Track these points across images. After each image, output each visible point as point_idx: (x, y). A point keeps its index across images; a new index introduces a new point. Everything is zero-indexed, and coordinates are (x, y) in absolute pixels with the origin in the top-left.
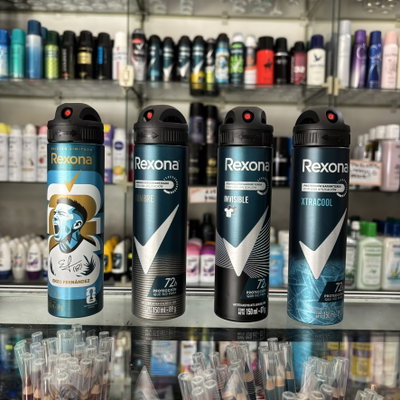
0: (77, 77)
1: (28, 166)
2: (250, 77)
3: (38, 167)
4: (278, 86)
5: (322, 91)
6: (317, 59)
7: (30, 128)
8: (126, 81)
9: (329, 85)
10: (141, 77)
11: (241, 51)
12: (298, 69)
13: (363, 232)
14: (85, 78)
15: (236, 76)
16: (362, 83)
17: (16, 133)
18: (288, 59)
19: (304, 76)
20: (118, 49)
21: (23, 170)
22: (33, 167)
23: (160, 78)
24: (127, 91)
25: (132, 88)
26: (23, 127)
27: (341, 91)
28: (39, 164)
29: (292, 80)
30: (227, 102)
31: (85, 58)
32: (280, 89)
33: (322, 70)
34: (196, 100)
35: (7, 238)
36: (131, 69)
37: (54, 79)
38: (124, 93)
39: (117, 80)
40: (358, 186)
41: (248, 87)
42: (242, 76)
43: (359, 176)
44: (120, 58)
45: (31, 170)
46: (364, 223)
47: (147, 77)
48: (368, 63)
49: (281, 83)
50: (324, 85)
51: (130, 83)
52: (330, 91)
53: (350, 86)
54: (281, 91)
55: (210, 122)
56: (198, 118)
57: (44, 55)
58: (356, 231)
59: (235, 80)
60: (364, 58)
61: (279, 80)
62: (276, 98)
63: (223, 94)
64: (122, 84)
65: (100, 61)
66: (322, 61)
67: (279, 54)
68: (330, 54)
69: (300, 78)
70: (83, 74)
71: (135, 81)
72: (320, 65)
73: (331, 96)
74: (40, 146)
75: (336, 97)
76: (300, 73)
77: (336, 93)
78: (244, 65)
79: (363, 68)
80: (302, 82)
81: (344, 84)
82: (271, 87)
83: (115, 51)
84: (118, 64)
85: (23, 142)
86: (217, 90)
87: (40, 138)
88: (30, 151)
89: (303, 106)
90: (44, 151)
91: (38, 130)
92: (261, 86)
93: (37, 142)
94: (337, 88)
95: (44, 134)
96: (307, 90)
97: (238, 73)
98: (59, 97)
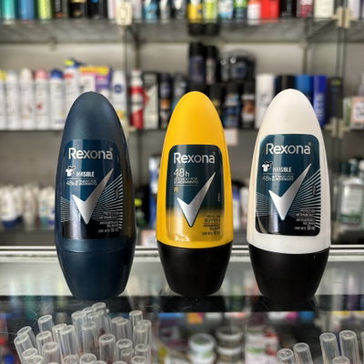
0: (71, 16)
1: (26, 112)
2: (254, 12)
3: (36, 115)
4: (284, 21)
5: (330, 24)
7: (26, 74)
8: (124, 19)
9: (339, 16)
10: (138, 15)
12: (305, 1)
14: (80, 17)
15: (239, 11)
17: (11, 79)
19: (312, 8)
21: (22, 117)
22: (32, 114)
23: (158, 12)
24: (126, 30)
25: (129, 28)
26: (18, 73)
27: (353, 23)
28: (38, 111)
29: (298, 13)
30: (227, 42)
32: (286, 23)
33: (331, 2)
34: (196, 40)
35: (11, 186)
36: (128, 5)
37: (47, 20)
38: (121, 32)
39: (114, 19)
41: (252, 22)
42: (245, 11)
45: (29, 117)
47: (144, 11)
49: (287, 17)
50: (334, 17)
51: (128, 22)
52: (340, 24)
53: (361, 18)
54: (285, 26)
55: (210, 63)
56: (198, 59)
59: (239, 15)
61: (284, 14)
62: (277, 35)
63: (224, 34)
64: (120, 22)
69: (308, 11)
70: (78, 13)
71: (133, 19)
73: (342, 29)
74: (38, 93)
75: (346, 30)
76: (307, 6)
77: (347, 25)
80: (309, 15)
81: (355, 16)
82: (274, 21)
84: (114, 2)
85: (20, 89)
86: (215, 28)
87: (38, 84)
88: (27, 97)
89: (305, 44)
90: (42, 97)
91: (34, 75)
92: (266, 21)
93: (34, 88)
94: (348, 19)
95: (41, 80)
96: (315, 24)
97: (242, 8)
98: (54, 41)
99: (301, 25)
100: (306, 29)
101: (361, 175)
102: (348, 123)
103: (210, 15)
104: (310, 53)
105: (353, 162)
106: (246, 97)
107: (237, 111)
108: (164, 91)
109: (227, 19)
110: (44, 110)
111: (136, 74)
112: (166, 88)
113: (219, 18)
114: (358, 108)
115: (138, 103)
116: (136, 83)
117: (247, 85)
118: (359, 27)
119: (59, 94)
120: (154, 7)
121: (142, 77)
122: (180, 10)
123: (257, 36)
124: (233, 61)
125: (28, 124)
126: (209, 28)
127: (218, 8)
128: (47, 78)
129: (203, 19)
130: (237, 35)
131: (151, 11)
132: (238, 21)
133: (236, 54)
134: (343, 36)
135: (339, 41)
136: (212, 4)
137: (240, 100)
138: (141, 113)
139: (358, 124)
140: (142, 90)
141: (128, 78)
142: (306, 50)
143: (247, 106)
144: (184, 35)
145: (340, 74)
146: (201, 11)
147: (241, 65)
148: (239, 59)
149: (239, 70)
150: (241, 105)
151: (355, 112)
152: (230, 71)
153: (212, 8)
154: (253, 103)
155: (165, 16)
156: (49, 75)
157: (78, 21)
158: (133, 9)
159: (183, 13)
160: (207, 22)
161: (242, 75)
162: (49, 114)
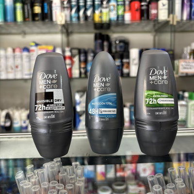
0: (34, 20)
1: (10, 70)
2: (128, 17)
3: (15, 71)
4: (143, 22)
5: (166, 23)
6: (164, 5)
7: (10, 50)
8: (61, 21)
9: (171, 19)
10: (68, 19)
11: (122, 3)
12: (153, 12)
13: (190, 98)
14: (38, 20)
15: (120, 17)
16: (189, 17)
17: (2, 52)
18: (148, 6)
19: (157, 15)
20: (55, 4)
21: (7, 72)
22: (13, 71)
23: (78, 18)
25: (63, 26)
26: (5, 49)
27: (178, 22)
28: (16, 69)
29: (150, 18)
30: (114, 32)
31: (37, 10)
32: (144, 23)
33: (166, 11)
34: (98, 31)
36: (63, 14)
37: (21, 22)
38: (60, 28)
39: (56, 21)
40: (187, 74)
41: (127, 22)
42: (123, 16)
43: (187, 68)
44: (56, 9)
45: (11, 72)
46: (191, 93)
47: (71, 17)
48: (191, 7)
49: (144, 20)
50: (168, 19)
51: (63, 22)
52: (171, 23)
53: (182, 20)
54: (144, 24)
55: (106, 43)
56: (99, 41)
57: (15, 9)
58: (186, 98)
59: (120, 19)
60: (189, 4)
61: (143, 18)
63: (113, 28)
64: (59, 23)
65: (46, 11)
66: (166, 7)
67: (143, 4)
68: (171, 2)
69: (155, 17)
70: (37, 19)
71: (66, 21)
72: (165, 9)
73: (172, 25)
74: (16, 60)
75: (174, 26)
76: (154, 14)
77: (175, 23)
78: (124, 11)
79: (189, 9)
80: (156, 19)
81: (179, 19)
82: (138, 22)
83: (53, 5)
84: (56, 12)
85: (6, 58)
86: (108, 25)
87: (16, 55)
88: (11, 62)
89: (154, 34)
90: (18, 62)
91: (14, 50)
92: (134, 22)
93: (14, 57)
94: (175, 20)
95: (18, 53)
96: (158, 23)
97: (121, 15)
98: (24, 33)
99: (152, 24)
100: (154, 25)
101: (185, 99)
102: (177, 73)
103: (105, 19)
104: (157, 38)
105: (181, 93)
106: (125, 60)
107: (120, 68)
108: (82, 58)
109: (114, 21)
110: (19, 68)
111: (67, 49)
112: (83, 56)
113: (110, 20)
114: (182, 65)
115: (69, 64)
116: (68, 54)
117: (125, 54)
118: (181, 24)
119: (28, 60)
120: (77, 15)
121: (71, 51)
122: (90, 16)
123: (129, 29)
124: (117, 42)
125: (11, 76)
126: (105, 25)
127: (109, 15)
128: (21, 52)
129: (102, 21)
130: (119, 29)
131: (75, 17)
132: (120, 22)
133: (119, 39)
134: (173, 29)
135: (171, 32)
136: (106, 13)
137: (122, 62)
138: (71, 69)
139: (182, 73)
140: (71, 58)
141: (64, 51)
142: (155, 37)
143: (125, 65)
144: (92, 29)
145: (173, 48)
146: (101, 17)
147: (122, 44)
148: (121, 41)
149: (121, 47)
150: (122, 65)
151: (181, 67)
152: (116, 48)
153: (106, 15)
154: (128, 63)
155: (82, 19)
156: (22, 50)
157: (37, 23)
158: (66, 16)
159: (91, 18)
160: (104, 22)
161: (122, 49)
162: (22, 71)
